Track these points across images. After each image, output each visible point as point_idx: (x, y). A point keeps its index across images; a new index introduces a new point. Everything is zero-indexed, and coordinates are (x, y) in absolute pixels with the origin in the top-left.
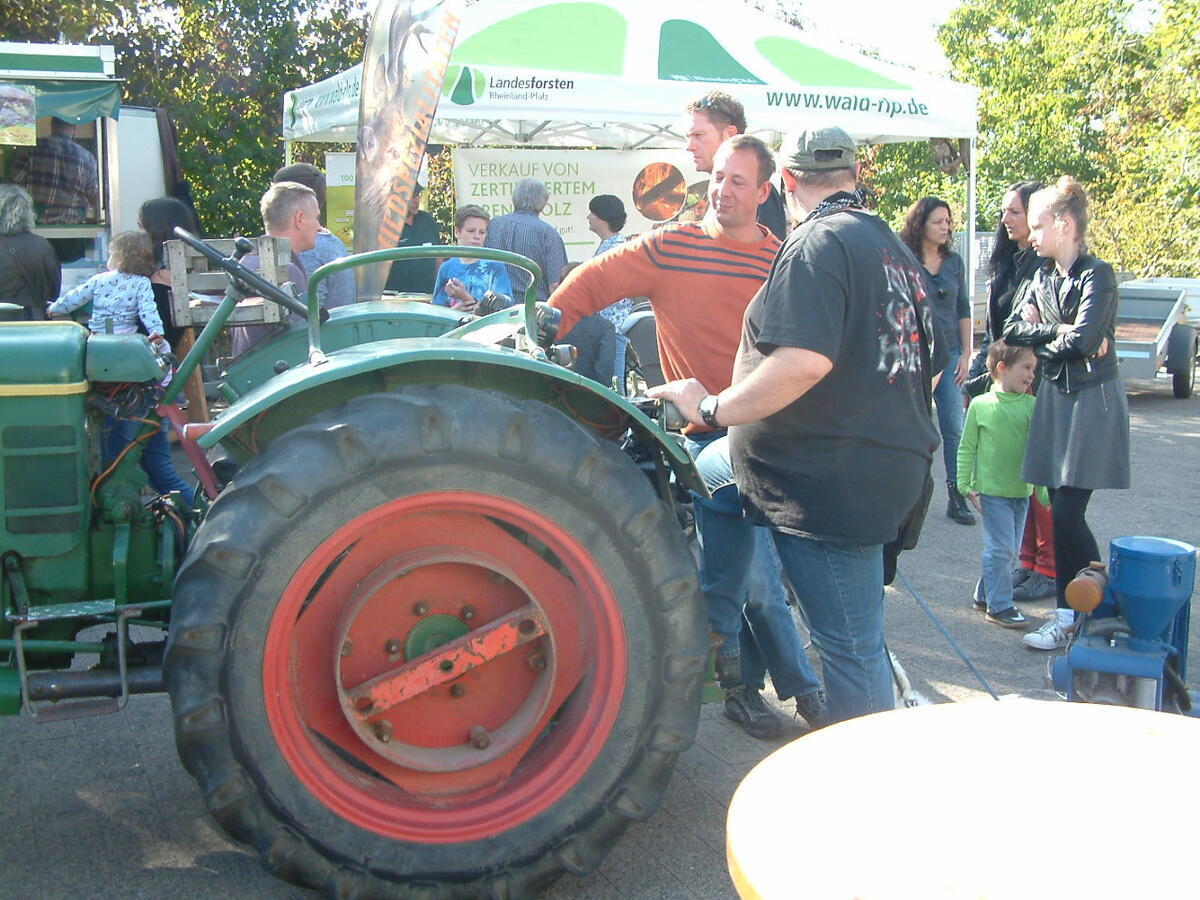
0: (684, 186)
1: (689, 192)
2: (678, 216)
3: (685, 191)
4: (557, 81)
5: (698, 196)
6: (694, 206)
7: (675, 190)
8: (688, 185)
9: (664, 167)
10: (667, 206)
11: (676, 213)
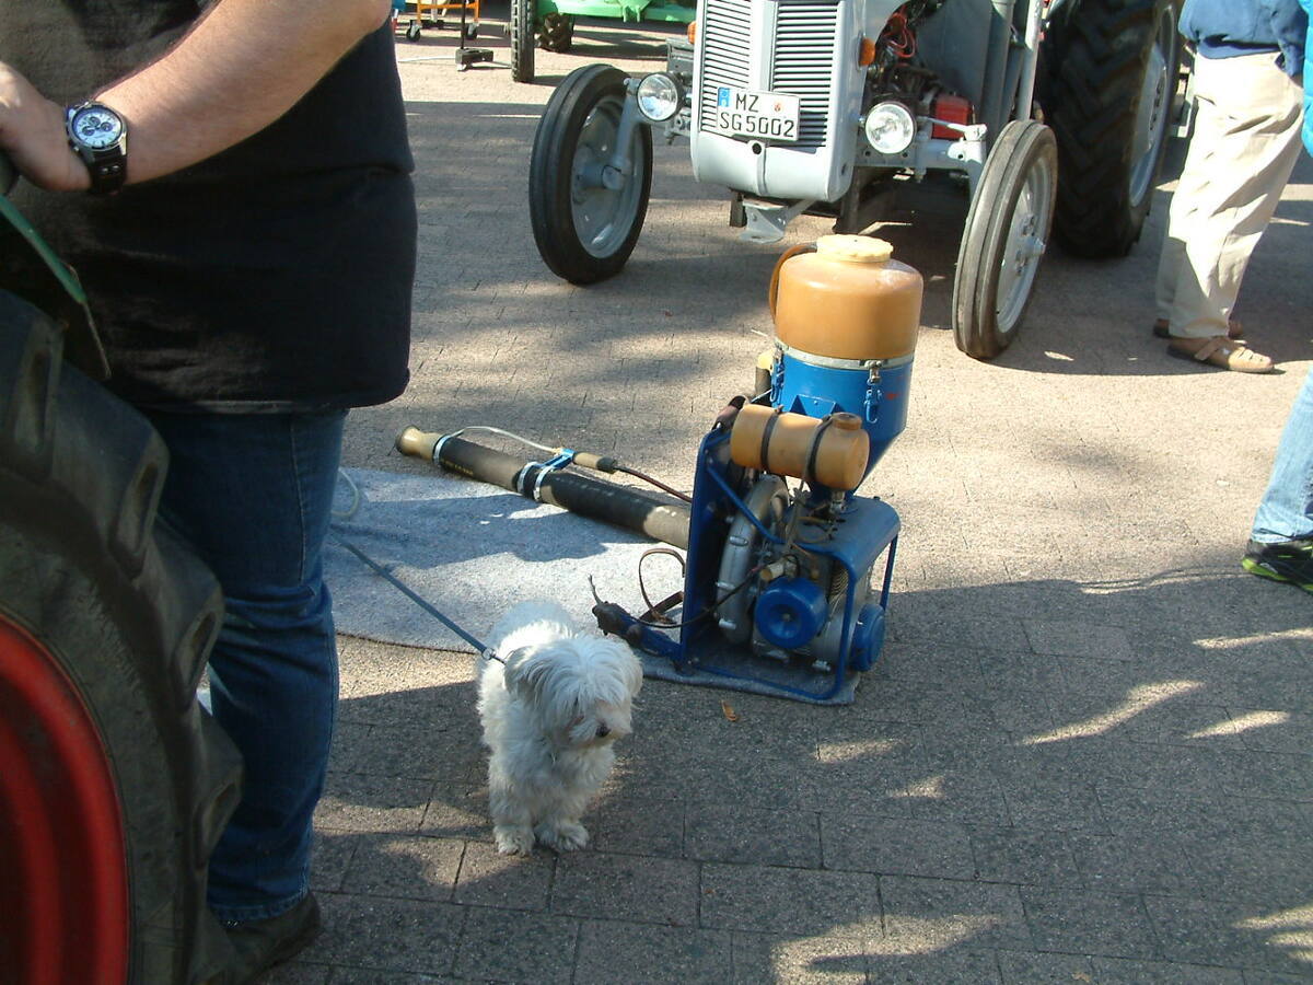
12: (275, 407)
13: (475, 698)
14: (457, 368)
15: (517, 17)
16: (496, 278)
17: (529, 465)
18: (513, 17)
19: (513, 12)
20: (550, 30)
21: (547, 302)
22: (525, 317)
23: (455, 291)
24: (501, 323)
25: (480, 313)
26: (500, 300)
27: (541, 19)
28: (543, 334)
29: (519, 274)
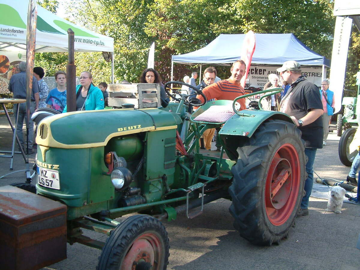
0: (9, 63)
1: (10, 65)
2: (7, 72)
3: (9, 64)
4: (19, 31)
5: (13, 66)
6: (12, 69)
7: (7, 64)
8: (10, 62)
9: (3, 57)
10: (4, 69)
11: (7, 71)
12: (311, 148)
13: (327, 203)
14: (325, 174)
15: (339, 123)
16: (332, 165)
17: (336, 183)
18: (338, 123)
19: (337, 122)
20: (346, 126)
21: (341, 168)
22: (337, 170)
23: (325, 166)
24: (333, 170)
25: (329, 169)
26: (333, 167)
27: (344, 123)
28: (340, 172)
29: (336, 164)
